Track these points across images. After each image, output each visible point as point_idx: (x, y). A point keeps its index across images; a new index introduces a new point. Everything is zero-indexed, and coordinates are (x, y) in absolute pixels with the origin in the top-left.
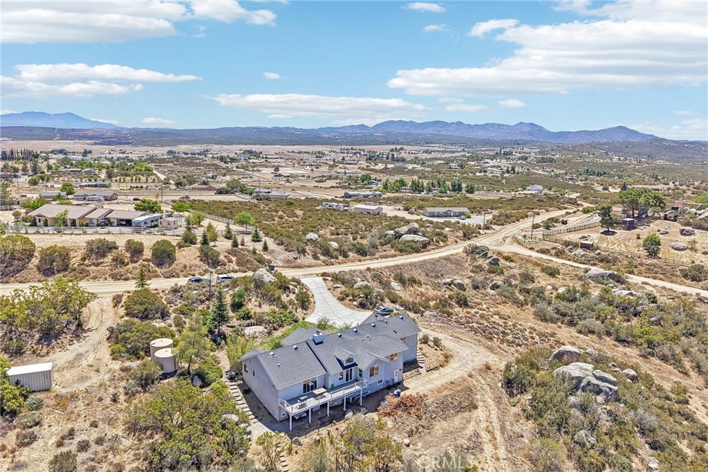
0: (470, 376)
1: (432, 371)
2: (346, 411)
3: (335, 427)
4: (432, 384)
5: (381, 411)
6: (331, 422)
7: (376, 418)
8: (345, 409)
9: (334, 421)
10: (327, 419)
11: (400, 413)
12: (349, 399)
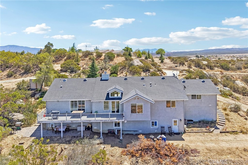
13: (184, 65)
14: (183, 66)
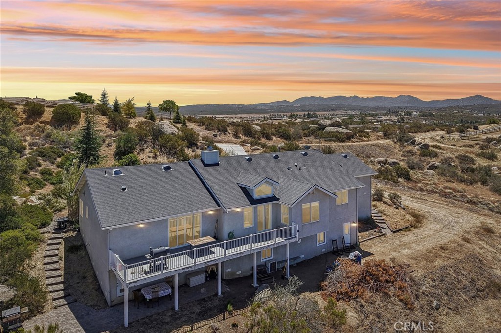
0: (467, 240)
1: (402, 232)
2: (257, 288)
3: (231, 320)
4: (410, 248)
5: (330, 289)
6: (222, 309)
7: (322, 303)
8: (255, 284)
9: (230, 307)
10: (216, 302)
11: (368, 294)
12: (265, 265)
13: (227, 133)
14: (225, 134)
